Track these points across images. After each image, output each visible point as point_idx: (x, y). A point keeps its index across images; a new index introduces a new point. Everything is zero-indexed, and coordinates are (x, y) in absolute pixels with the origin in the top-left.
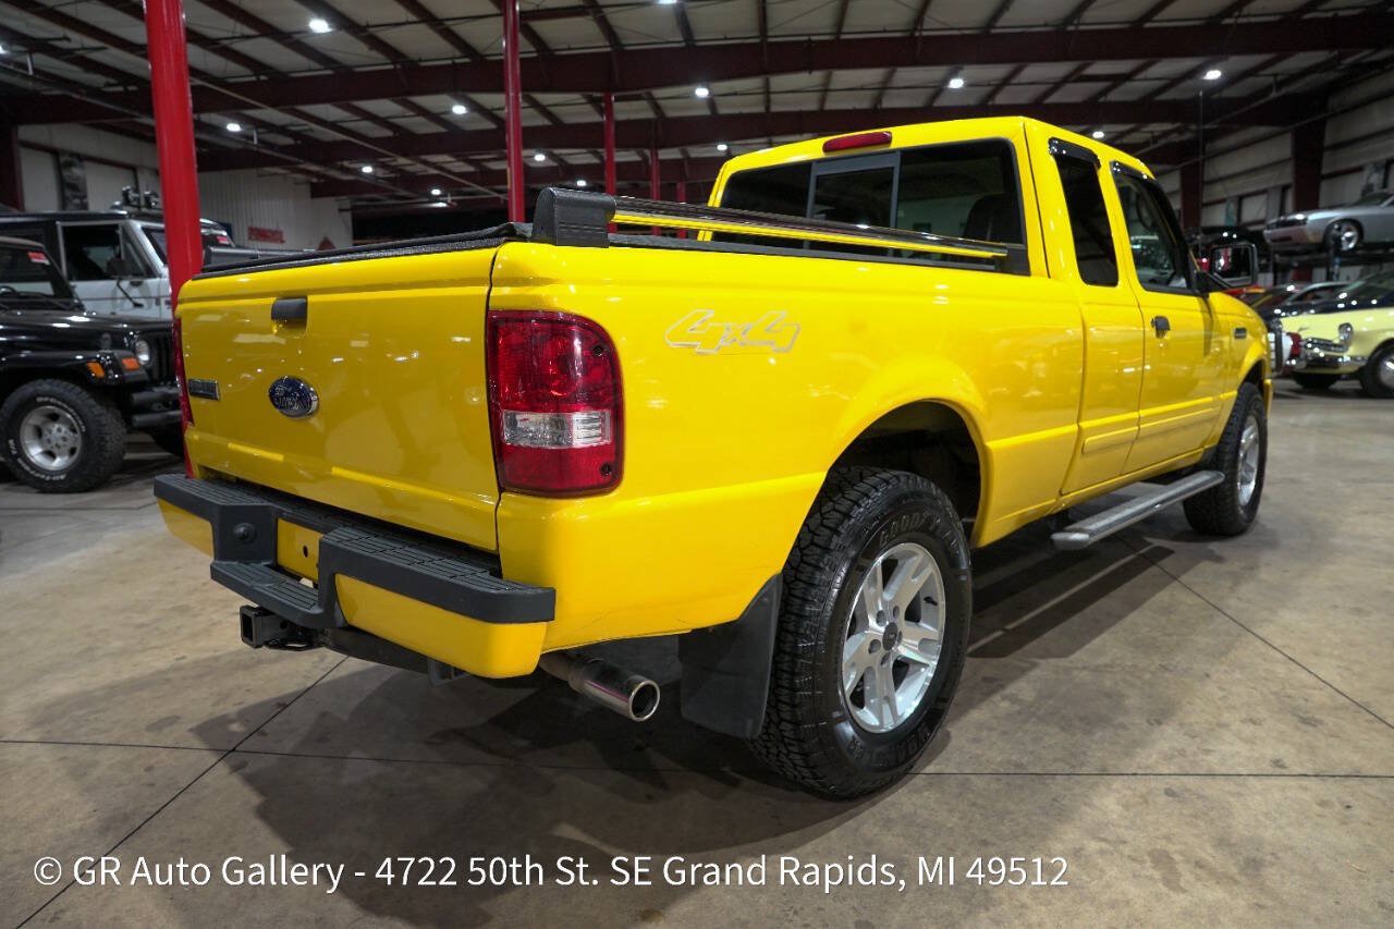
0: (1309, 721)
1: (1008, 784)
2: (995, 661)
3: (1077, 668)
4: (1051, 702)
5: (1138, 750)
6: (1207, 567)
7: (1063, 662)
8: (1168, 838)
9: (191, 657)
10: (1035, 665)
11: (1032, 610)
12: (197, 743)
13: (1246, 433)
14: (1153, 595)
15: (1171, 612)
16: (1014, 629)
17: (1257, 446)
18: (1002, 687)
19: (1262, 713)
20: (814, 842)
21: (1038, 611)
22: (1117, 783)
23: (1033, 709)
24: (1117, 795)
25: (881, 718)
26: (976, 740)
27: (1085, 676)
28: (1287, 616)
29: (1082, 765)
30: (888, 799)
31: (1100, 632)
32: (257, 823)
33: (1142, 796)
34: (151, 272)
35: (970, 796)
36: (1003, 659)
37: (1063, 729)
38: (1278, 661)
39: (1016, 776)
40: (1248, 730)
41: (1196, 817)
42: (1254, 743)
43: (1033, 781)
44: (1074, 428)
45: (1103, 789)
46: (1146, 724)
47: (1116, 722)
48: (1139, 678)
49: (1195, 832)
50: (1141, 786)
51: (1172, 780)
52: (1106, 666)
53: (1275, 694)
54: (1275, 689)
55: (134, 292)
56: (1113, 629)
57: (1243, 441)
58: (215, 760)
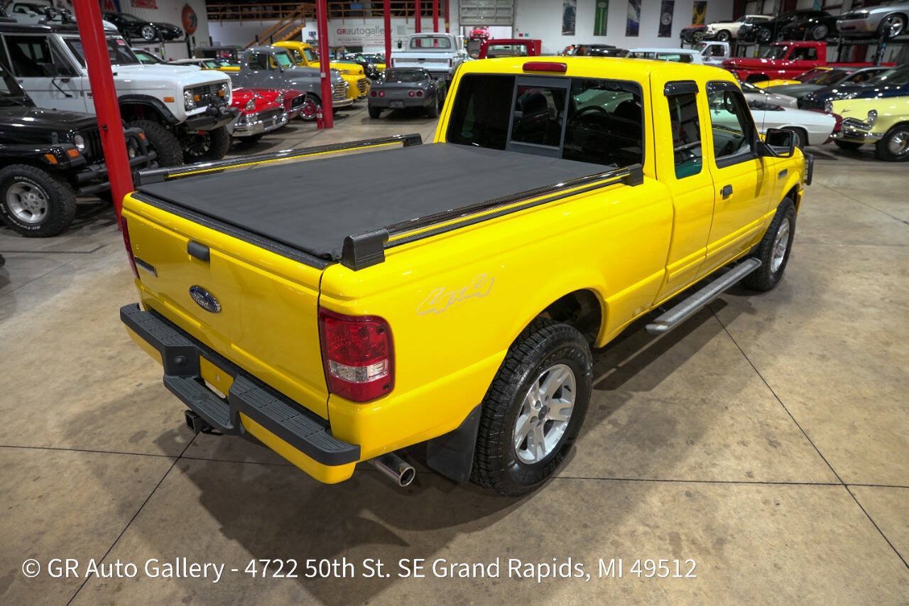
0: (773, 444)
1: (603, 486)
2: (609, 393)
3: (654, 400)
4: (635, 426)
5: (678, 463)
6: (745, 317)
7: (647, 395)
8: (681, 524)
9: (146, 383)
10: (631, 396)
11: (636, 350)
12: (160, 452)
13: (781, 228)
14: (708, 341)
15: (715, 356)
16: (624, 366)
17: (788, 235)
18: (609, 413)
19: (750, 438)
20: (496, 524)
21: (639, 352)
22: (662, 486)
23: (625, 431)
24: (661, 496)
25: (536, 455)
26: (590, 454)
27: (657, 406)
28: (783, 361)
29: (645, 473)
30: (537, 496)
31: (672, 370)
32: (201, 509)
33: (673, 496)
34: (74, 73)
35: (582, 494)
36: (613, 391)
37: (639, 447)
38: (768, 398)
39: (610, 480)
40: (739, 449)
41: (698, 511)
42: (741, 459)
43: (616, 484)
44: (663, 271)
45: (653, 491)
46: (685, 444)
47: (668, 442)
48: (688, 408)
49: (696, 521)
50: (674, 489)
51: (691, 485)
52: (671, 398)
53: (760, 422)
54: (761, 420)
55: (65, 87)
56: (680, 368)
57: (779, 233)
58: (172, 465)
